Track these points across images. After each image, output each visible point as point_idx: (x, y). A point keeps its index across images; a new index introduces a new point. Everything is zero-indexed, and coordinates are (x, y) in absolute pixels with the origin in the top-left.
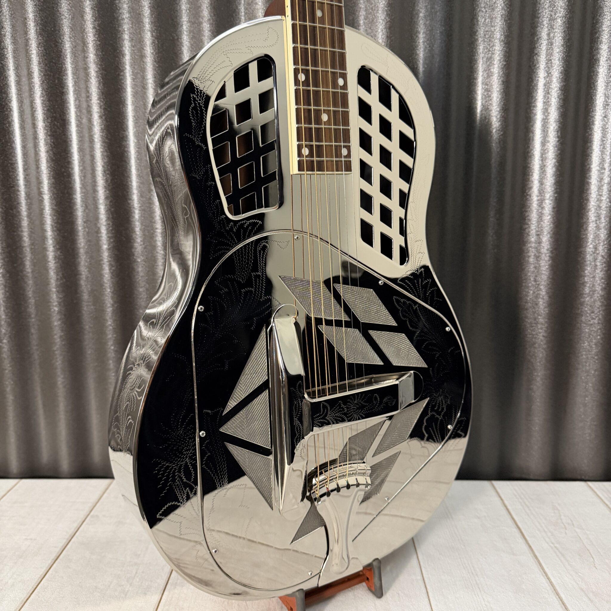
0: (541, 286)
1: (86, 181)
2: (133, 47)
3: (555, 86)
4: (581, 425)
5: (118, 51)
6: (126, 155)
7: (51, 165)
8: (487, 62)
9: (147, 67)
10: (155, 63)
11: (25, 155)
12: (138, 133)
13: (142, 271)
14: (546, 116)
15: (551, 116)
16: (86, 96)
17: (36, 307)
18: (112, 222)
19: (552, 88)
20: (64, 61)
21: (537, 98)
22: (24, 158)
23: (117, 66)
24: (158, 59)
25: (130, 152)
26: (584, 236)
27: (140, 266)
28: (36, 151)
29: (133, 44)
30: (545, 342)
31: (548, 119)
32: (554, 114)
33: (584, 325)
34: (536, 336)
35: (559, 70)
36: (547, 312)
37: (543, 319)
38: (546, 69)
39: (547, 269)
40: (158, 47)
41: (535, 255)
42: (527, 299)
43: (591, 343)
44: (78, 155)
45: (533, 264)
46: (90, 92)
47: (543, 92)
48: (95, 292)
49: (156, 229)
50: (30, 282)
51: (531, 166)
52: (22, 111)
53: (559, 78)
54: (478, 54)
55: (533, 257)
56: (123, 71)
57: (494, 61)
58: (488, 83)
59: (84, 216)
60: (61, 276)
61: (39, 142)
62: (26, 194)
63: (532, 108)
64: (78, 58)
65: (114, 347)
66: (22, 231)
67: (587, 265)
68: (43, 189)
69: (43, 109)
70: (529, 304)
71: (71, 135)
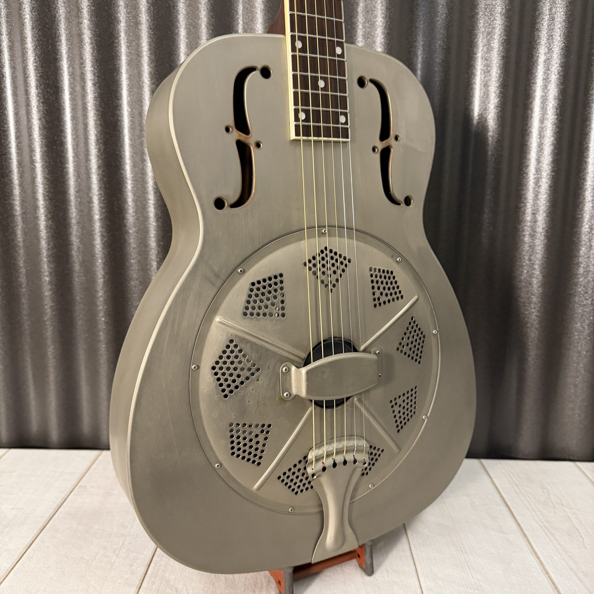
0: (535, 265)
1: (79, 150)
2: (129, 13)
3: (555, 62)
5: (113, 17)
6: (120, 124)
7: (43, 133)
8: (487, 36)
9: (143, 35)
10: (150, 31)
11: (17, 122)
12: (132, 102)
13: (133, 242)
14: (546, 93)
15: (550, 93)
16: (80, 62)
17: (27, 277)
18: (104, 192)
19: (553, 65)
20: (57, 27)
21: (536, 74)
22: (17, 125)
23: (112, 33)
24: (153, 27)
25: (123, 121)
26: (580, 216)
27: (132, 237)
28: (28, 118)
29: (128, 11)
30: (537, 321)
31: (547, 96)
33: (577, 306)
34: (529, 316)
35: (560, 45)
36: (541, 291)
37: (536, 298)
38: (547, 45)
39: (542, 248)
40: (154, 14)
41: (530, 234)
42: (521, 279)
43: (584, 324)
44: (72, 124)
45: (528, 243)
46: (84, 59)
47: (543, 68)
48: (87, 263)
49: (149, 199)
50: (21, 252)
51: (529, 144)
52: (15, 77)
53: (560, 54)
54: (478, 27)
55: (527, 236)
56: (118, 37)
57: (494, 35)
58: (488, 58)
59: (76, 186)
60: (52, 245)
61: (32, 109)
62: (18, 162)
63: (531, 85)
64: (72, 24)
65: (105, 319)
66: (14, 200)
68: (35, 156)
69: (36, 76)
70: (523, 283)
71: (64, 103)
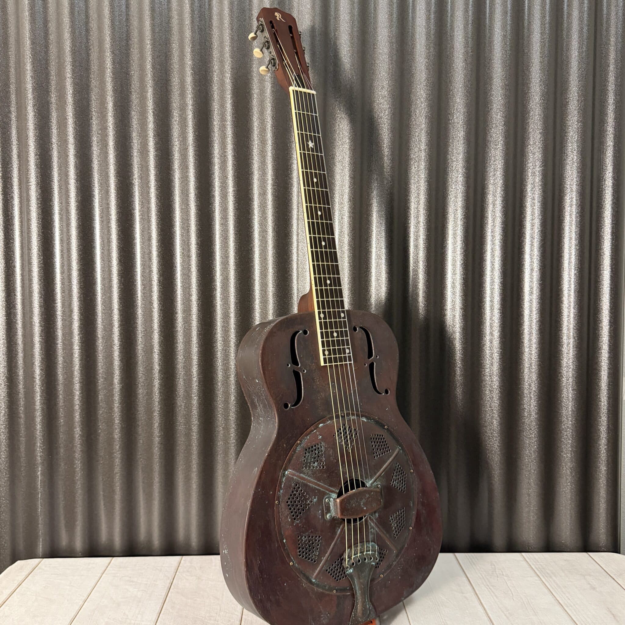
4: (527, 510)
32: (497, 298)
67: (525, 397)
